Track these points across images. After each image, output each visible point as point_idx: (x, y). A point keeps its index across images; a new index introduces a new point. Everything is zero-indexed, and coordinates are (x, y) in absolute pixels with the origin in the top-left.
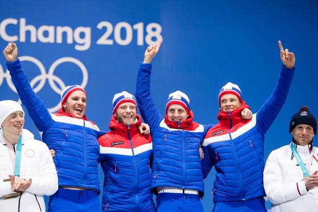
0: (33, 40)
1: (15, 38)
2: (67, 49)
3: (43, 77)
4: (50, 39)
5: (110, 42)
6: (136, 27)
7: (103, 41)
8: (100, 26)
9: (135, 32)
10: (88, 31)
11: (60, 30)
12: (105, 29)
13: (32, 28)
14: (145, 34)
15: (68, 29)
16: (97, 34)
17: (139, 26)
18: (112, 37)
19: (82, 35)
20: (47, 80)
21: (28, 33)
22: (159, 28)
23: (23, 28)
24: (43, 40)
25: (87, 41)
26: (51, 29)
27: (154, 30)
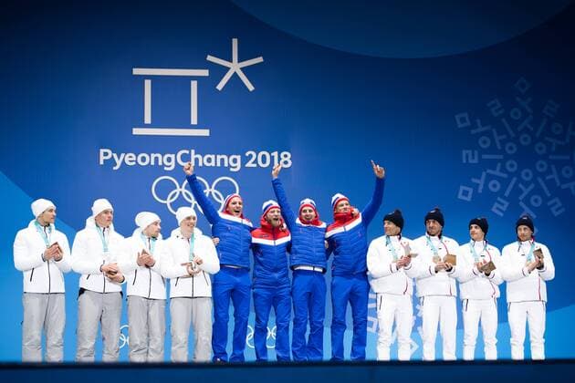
0: (200, 164)
2: (224, 170)
3: (207, 191)
4: (213, 164)
5: (255, 165)
6: (272, 154)
7: (249, 164)
8: (247, 154)
9: (272, 158)
10: (238, 158)
11: (219, 157)
12: (251, 156)
13: (199, 156)
14: (280, 159)
15: (225, 157)
16: (245, 160)
17: (275, 154)
18: (256, 161)
19: (235, 161)
20: (210, 193)
21: (197, 160)
22: (289, 155)
23: (193, 156)
24: (207, 164)
25: (239, 164)
26: (213, 157)
27: (286, 156)
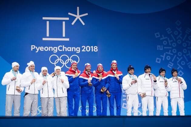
0: (66, 50)
1: (62, 50)
2: (74, 53)
3: (68, 60)
4: (70, 50)
5: (85, 51)
6: (91, 47)
7: (83, 51)
8: (82, 47)
9: (91, 48)
10: (79, 48)
11: (73, 48)
12: (84, 48)
13: (66, 48)
14: (94, 49)
15: (75, 48)
16: (82, 49)
17: (92, 47)
18: (85, 50)
19: (78, 49)
20: (69, 60)
21: (65, 49)
22: (97, 47)
23: (64, 48)
24: (68, 50)
26: (70, 48)
27: (96, 48)
